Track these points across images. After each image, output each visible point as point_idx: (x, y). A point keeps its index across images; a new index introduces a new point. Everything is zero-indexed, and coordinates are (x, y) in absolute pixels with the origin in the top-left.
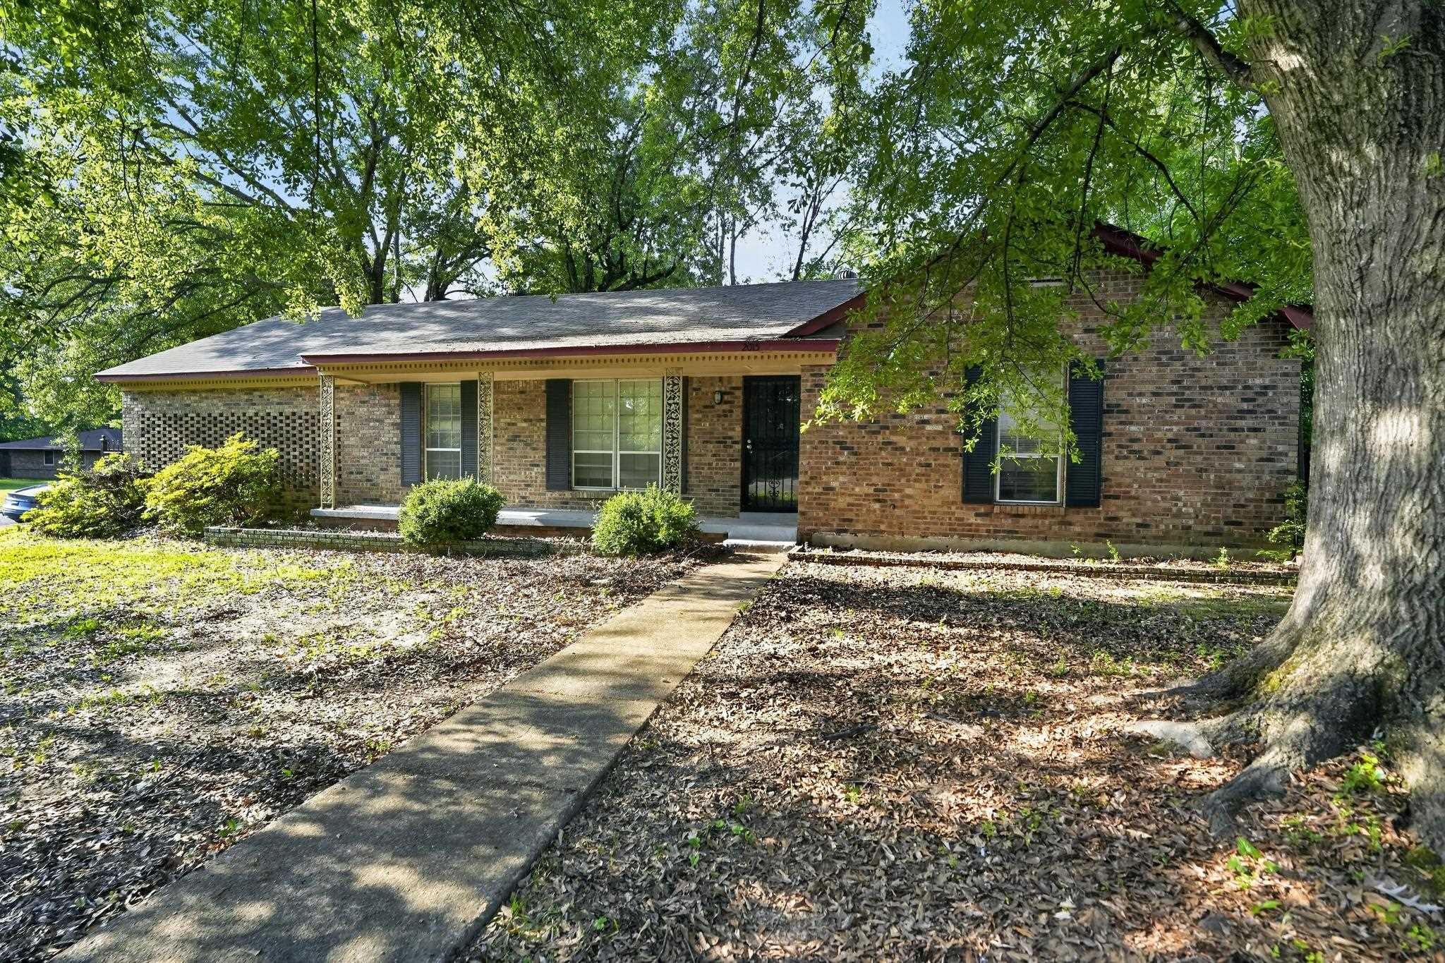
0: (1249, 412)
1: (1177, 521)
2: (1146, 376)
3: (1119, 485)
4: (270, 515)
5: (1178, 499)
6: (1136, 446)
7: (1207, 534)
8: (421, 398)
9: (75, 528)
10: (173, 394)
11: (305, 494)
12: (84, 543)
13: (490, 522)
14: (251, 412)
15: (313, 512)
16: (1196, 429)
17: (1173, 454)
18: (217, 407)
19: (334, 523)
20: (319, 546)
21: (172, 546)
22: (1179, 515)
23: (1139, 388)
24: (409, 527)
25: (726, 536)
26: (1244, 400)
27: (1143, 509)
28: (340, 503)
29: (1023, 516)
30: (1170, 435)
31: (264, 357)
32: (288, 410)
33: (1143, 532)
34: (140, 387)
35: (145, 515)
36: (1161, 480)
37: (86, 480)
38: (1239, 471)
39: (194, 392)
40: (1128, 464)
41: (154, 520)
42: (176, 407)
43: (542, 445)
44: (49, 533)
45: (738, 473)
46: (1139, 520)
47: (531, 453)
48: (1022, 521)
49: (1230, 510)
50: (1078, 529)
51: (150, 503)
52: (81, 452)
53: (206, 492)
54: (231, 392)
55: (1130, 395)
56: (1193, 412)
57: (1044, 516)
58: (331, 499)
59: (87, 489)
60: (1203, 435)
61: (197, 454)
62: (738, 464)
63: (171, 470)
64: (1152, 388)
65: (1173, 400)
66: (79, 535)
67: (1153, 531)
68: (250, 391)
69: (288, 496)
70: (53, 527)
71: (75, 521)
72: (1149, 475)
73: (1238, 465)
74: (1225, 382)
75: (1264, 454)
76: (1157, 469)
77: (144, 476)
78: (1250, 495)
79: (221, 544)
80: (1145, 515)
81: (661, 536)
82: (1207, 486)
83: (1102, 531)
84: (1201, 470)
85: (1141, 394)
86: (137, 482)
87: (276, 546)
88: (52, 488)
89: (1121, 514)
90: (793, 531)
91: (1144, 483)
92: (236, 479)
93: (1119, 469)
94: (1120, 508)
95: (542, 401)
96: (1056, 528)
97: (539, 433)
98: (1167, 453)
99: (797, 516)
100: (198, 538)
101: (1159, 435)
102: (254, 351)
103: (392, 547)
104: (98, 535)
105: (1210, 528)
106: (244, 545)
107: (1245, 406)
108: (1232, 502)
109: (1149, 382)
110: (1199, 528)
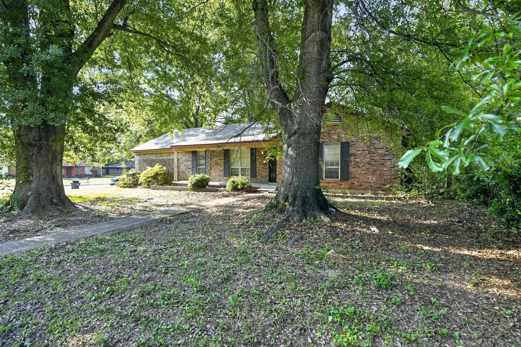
0: (387, 155)
1: (369, 184)
2: (360, 145)
3: (354, 175)
4: (164, 183)
5: (369, 178)
6: (358, 164)
7: (377, 188)
8: (196, 155)
9: (126, 186)
10: (145, 154)
11: (172, 178)
12: (127, 189)
13: (207, 184)
14: (161, 159)
15: (173, 182)
16: (374, 160)
17: (367, 166)
18: (153, 157)
19: (177, 185)
20: (172, 189)
21: (144, 189)
22: (369, 182)
23: (359, 149)
24: (189, 185)
25: (260, 188)
26: (386, 152)
27: (360, 181)
28: (178, 181)
29: (330, 183)
30: (367, 161)
31: (164, 145)
32: (168, 158)
33: (360, 187)
34: (139, 153)
35: (139, 183)
36: (365, 173)
37: (128, 175)
38: (385, 171)
39: (149, 154)
40: (356, 169)
41: (141, 184)
42: (146, 157)
43: (223, 166)
44: (121, 187)
45: (268, 172)
46: (359, 184)
47: (221, 168)
48: (330, 184)
49: (383, 181)
50: (344, 186)
51: (140, 180)
52: (127, 168)
53: (151, 177)
54: (157, 154)
55: (356, 151)
56: (373, 155)
57: (335, 183)
58: (176, 179)
59: (128, 177)
60: (375, 161)
61: (149, 168)
62: (268, 170)
63: (144, 172)
64: (362, 149)
65: (367, 152)
66: (127, 187)
67: (363, 187)
68: (160, 153)
69: (169, 179)
70: (121, 185)
71: (125, 184)
72: (362, 172)
73: (385, 169)
74: (381, 147)
75: (392, 166)
76: (364, 170)
77: (139, 174)
78: (388, 177)
79: (153, 189)
80: (361, 182)
81: (239, 187)
82: (377, 175)
83: (350, 187)
84: (375, 171)
85: (359, 151)
86: (137, 175)
87: (164, 189)
88: (121, 177)
89: (354, 182)
90: (275, 187)
91: (359, 174)
92: (157, 174)
93: (354, 170)
94: (354, 181)
95: (223, 155)
96: (338, 186)
97: (222, 162)
98: (366, 166)
99: (277, 183)
100: (149, 188)
101: (364, 161)
102: (162, 144)
103: (187, 190)
104: (130, 187)
105: (378, 186)
106: (158, 189)
107: (386, 153)
108: (384, 179)
109: (361, 147)
110: (375, 186)
